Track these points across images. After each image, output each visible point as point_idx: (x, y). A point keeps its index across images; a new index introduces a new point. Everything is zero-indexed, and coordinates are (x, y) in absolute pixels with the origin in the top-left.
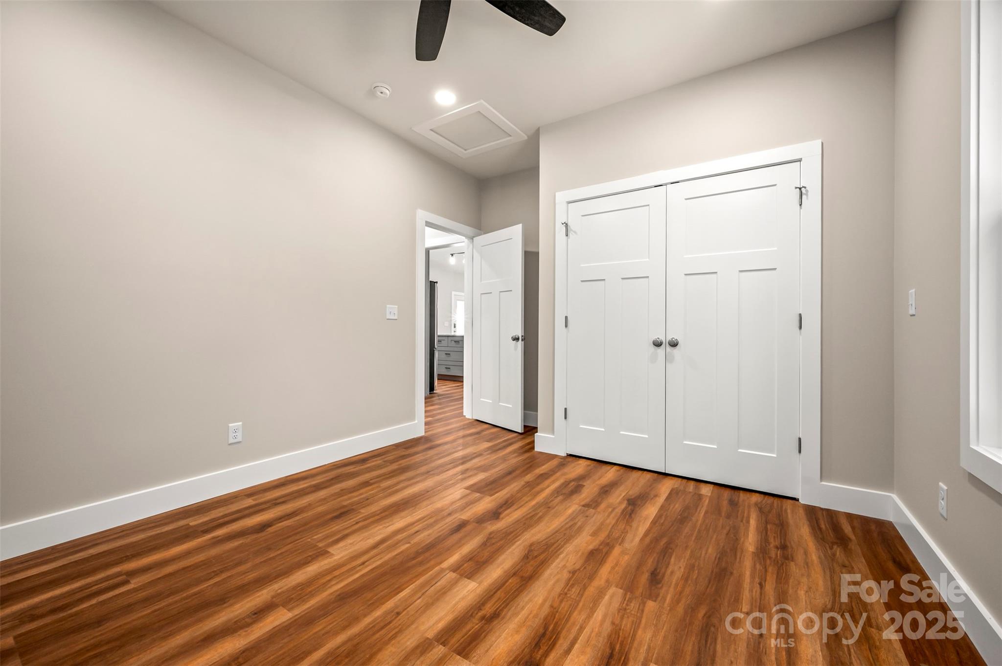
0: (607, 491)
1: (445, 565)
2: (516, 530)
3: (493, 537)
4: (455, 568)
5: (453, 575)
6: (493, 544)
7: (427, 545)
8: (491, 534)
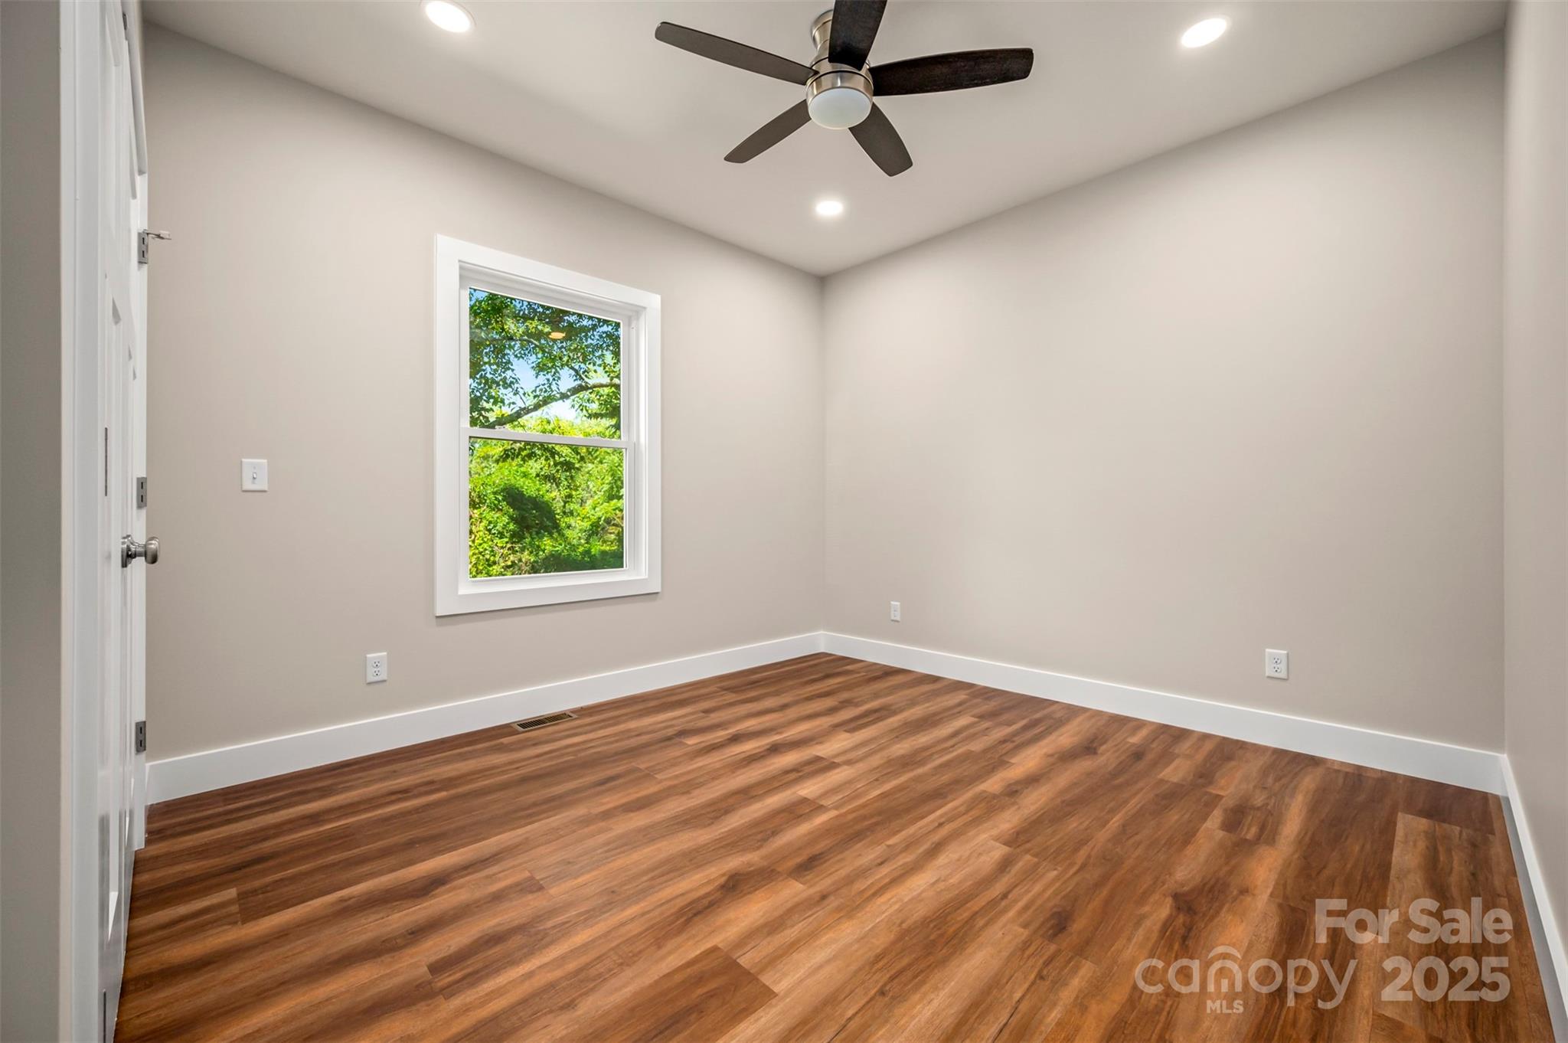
0: (410, 934)
1: (833, 813)
2: (714, 850)
3: (758, 841)
4: (820, 809)
5: (823, 802)
6: (761, 832)
7: (860, 841)
8: (758, 848)
